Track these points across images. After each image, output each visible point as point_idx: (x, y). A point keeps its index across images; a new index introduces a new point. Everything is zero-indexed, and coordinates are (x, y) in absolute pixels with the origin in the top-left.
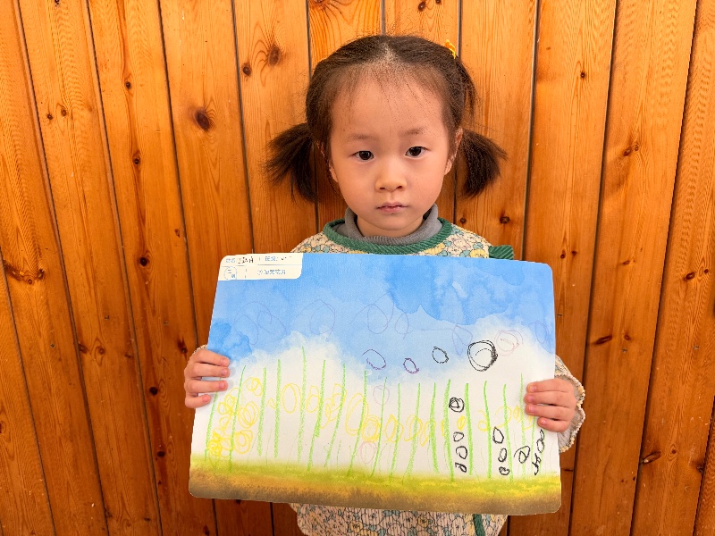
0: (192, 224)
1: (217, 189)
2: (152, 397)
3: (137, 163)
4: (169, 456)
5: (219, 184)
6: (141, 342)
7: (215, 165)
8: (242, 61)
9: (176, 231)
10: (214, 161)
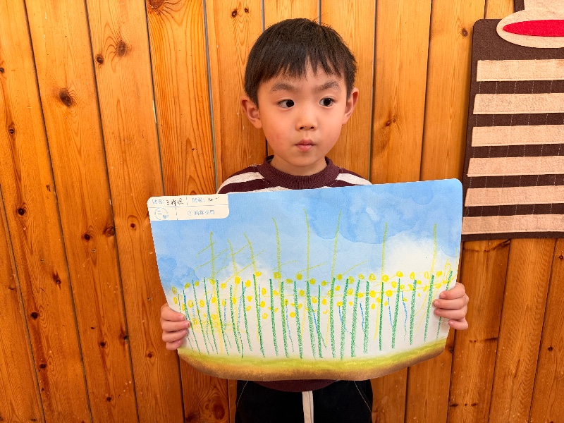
0: (60, 181)
1: (79, 152)
2: (33, 320)
3: (12, 133)
4: (49, 367)
5: (80, 149)
6: (22, 277)
7: (77, 134)
8: (96, 53)
9: (48, 186)
10: (76, 131)
